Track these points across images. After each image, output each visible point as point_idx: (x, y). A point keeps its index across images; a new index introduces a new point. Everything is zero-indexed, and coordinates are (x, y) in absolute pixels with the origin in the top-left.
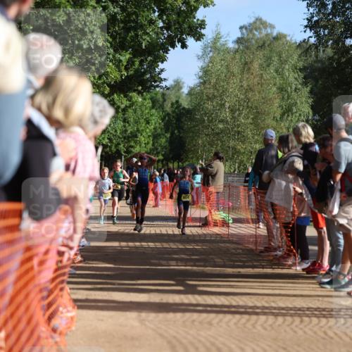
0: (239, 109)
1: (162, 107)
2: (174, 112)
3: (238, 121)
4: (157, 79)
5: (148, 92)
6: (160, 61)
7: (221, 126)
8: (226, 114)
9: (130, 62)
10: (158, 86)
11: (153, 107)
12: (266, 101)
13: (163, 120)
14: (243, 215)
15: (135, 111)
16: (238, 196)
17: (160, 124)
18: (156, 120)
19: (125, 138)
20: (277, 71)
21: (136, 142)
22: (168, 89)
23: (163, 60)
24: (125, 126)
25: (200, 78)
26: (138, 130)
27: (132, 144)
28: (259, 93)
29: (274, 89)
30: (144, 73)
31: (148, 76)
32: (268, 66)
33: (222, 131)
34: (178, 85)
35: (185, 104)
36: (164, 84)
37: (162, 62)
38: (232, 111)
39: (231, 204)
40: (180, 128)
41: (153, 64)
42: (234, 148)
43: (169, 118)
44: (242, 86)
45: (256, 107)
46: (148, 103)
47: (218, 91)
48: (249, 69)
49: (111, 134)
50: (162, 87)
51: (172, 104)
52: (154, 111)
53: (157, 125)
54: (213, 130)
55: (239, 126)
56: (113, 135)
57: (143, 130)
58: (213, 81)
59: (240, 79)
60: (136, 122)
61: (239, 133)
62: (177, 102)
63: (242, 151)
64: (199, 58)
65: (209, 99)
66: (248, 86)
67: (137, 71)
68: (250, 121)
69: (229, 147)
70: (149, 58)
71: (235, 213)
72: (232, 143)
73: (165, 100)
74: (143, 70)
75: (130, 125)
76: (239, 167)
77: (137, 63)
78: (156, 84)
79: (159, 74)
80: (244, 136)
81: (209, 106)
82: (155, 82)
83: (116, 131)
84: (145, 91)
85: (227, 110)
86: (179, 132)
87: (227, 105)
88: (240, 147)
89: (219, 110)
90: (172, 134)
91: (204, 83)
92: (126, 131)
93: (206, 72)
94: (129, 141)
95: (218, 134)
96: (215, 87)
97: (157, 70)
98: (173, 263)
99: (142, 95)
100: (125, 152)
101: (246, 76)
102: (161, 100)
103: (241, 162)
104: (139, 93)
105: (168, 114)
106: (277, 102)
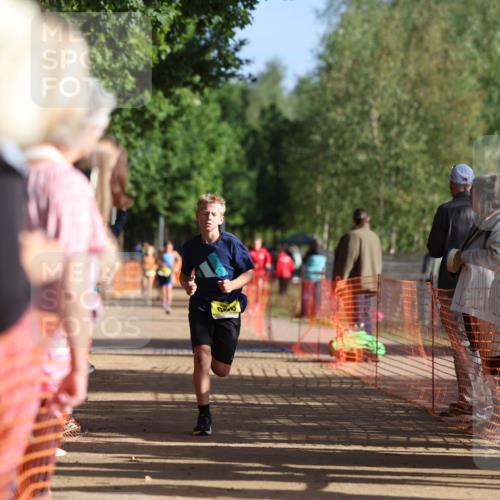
0: (398, 123)
1: (241, 118)
2: (265, 128)
3: (396, 146)
4: (229, 61)
5: (215, 86)
6: (237, 24)
7: (362, 157)
8: (373, 133)
9: (178, 26)
10: (232, 75)
11: (224, 117)
12: (457, 105)
13: (243, 143)
14: (406, 339)
15: (187, 126)
16: (396, 300)
17: (237, 152)
18: (229, 144)
19: (165, 180)
20: (477, 43)
21: (188, 189)
22: (254, 80)
23: (244, 22)
24: (165, 157)
25: (320, 57)
26: (193, 166)
27: (181, 192)
28: (441, 89)
29: (472, 81)
30: (206, 49)
31: (214, 54)
32: (461, 32)
33: (365, 167)
34: (274, 73)
35: (289, 112)
36: (245, 71)
37: (242, 27)
38: (386, 126)
39: (381, 316)
40: (278, 159)
41: (223, 32)
42: (388, 203)
43: (256, 140)
44: (405, 75)
45: (435, 119)
46: (214, 110)
47: (356, 84)
48: (421, 40)
49: (137, 171)
50: (241, 78)
51: (263, 112)
52: (225, 126)
53: (232, 154)
54: (345, 164)
55: (398, 156)
56: (143, 176)
57: (202, 166)
58: (348, 63)
59: (403, 61)
60: (190, 149)
61: (398, 170)
62: (273, 107)
63: (405, 207)
64: (320, 15)
65: (338, 101)
66: (419, 74)
67: (190, 44)
68: (421, 146)
69: (378, 200)
70: (217, 19)
71: (390, 333)
72: (384, 191)
73: (246, 104)
74: (203, 42)
75: (175, 154)
76: (398, 241)
77: (191, 28)
78: (229, 71)
79: (237, 49)
80: (408, 178)
81: (337, 115)
82: (227, 66)
83: (147, 167)
84: (207, 84)
85: (375, 124)
86: (277, 168)
87: (375, 114)
88: (401, 199)
89: (358, 123)
90: (263, 172)
91: (329, 68)
92: (167, 167)
93: (332, 45)
94: (174, 188)
95: (355, 173)
96: (349, 77)
97: (231, 41)
98: (265, 435)
99: (202, 94)
100: (167, 209)
101: (414, 54)
102: (240, 103)
103: (402, 232)
104: (196, 88)
105: (254, 133)
106: (476, 109)
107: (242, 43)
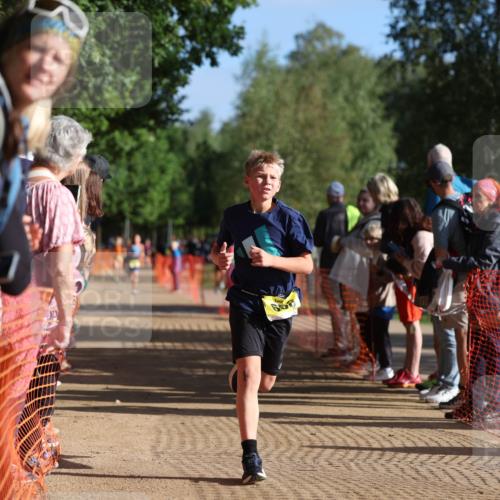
1: (183, 150)
2: (200, 157)
4: (174, 110)
5: (164, 128)
6: (180, 85)
10: (177, 120)
11: (171, 149)
12: (332, 141)
13: (184, 167)
15: (145, 156)
17: (180, 174)
18: (174, 168)
19: (130, 194)
20: (347, 99)
21: (146, 200)
22: (192, 124)
23: (184, 83)
24: (130, 177)
25: (238, 107)
26: (149, 183)
27: (141, 201)
28: (322, 130)
29: (343, 125)
30: (158, 101)
31: (163, 105)
32: (335, 91)
34: (205, 118)
35: (216, 145)
37: (183, 86)
40: (209, 178)
41: (170, 90)
43: (193, 166)
44: (297, 121)
45: (317, 151)
46: (164, 145)
47: (262, 126)
48: (307, 96)
49: (110, 187)
50: (182, 122)
51: (198, 146)
52: (171, 155)
53: (177, 176)
56: (114, 190)
57: (155, 183)
58: (257, 112)
59: (295, 110)
60: (147, 172)
61: (292, 186)
62: (205, 142)
64: (237, 79)
65: (250, 138)
66: (306, 120)
68: (308, 169)
70: (165, 81)
73: (186, 140)
74: (156, 97)
75: (137, 175)
78: (174, 117)
79: (179, 102)
80: (298, 192)
82: (173, 114)
83: (117, 184)
84: (158, 127)
86: (208, 185)
87: (276, 147)
90: (198, 188)
91: (244, 115)
92: (131, 184)
93: (246, 100)
94: (136, 199)
96: (258, 122)
99: (155, 133)
100: (131, 213)
101: (303, 106)
102: (182, 139)
104: (151, 129)
105: (192, 160)
106: (346, 144)
107: (183, 98)
